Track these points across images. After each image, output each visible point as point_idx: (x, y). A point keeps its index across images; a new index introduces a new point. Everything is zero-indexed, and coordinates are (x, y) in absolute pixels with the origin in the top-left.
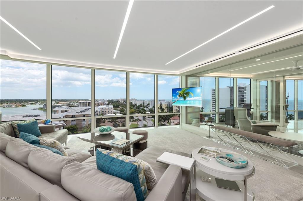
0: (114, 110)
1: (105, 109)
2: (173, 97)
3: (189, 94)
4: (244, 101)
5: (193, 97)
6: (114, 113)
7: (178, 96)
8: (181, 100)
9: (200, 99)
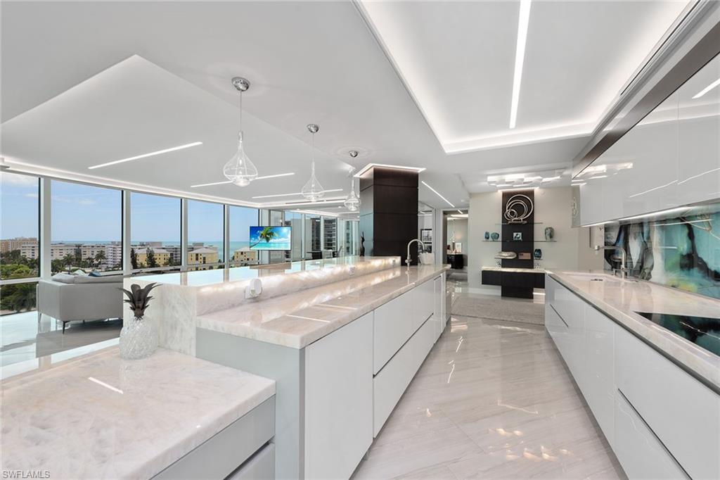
4: (331, 245)
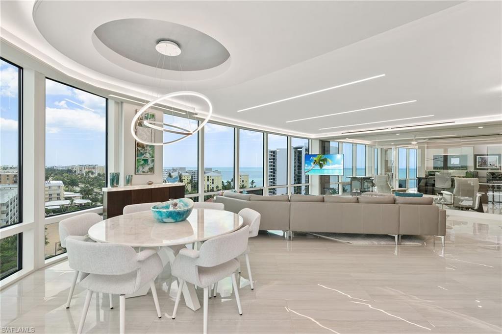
0: (66, 191)
1: (56, 188)
2: (306, 165)
3: (326, 161)
5: (332, 165)
6: (66, 199)
7: (312, 164)
8: (317, 168)
9: (340, 167)
